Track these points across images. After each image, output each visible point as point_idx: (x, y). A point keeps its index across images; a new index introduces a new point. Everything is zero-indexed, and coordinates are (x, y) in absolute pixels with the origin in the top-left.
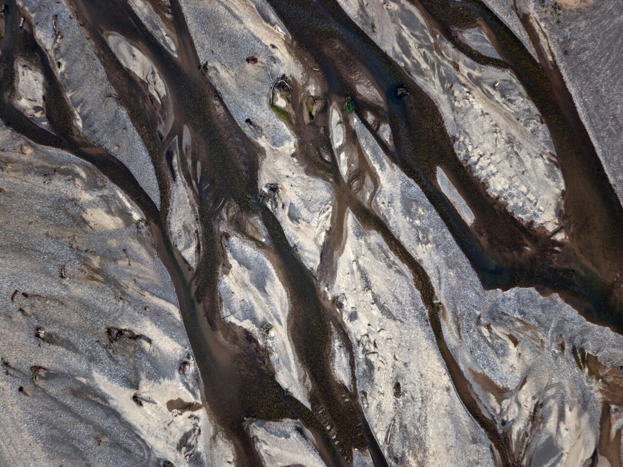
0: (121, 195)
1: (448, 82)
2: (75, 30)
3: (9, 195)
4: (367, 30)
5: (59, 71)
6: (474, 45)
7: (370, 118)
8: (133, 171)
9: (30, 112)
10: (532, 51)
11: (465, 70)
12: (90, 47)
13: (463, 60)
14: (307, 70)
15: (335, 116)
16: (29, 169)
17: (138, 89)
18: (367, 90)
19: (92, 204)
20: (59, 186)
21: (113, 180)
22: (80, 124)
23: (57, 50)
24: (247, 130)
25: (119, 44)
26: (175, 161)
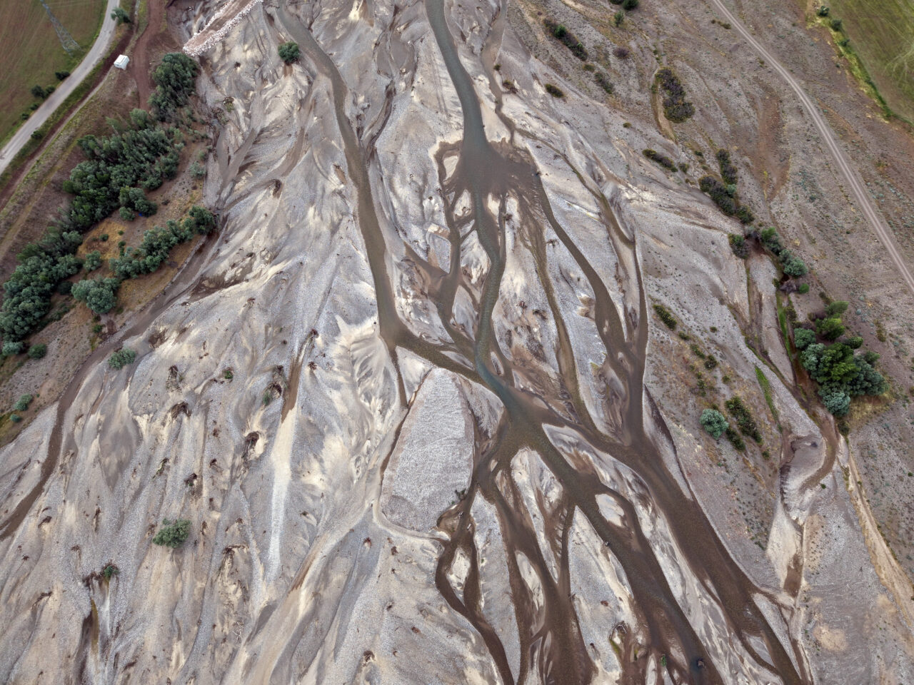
0: (493, 664)
1: (735, 670)
2: (499, 542)
3: (423, 636)
4: (685, 611)
5: (481, 565)
6: (757, 649)
7: (676, 675)
8: (507, 651)
9: (454, 585)
10: (797, 669)
11: (748, 666)
12: (505, 556)
13: (747, 657)
14: (640, 624)
15: (652, 664)
16: (441, 623)
17: (526, 595)
18: (677, 654)
19: (473, 664)
20: (456, 642)
21: (492, 652)
22: (482, 604)
23: (484, 551)
24: (590, 651)
25: (522, 560)
26: (536, 654)
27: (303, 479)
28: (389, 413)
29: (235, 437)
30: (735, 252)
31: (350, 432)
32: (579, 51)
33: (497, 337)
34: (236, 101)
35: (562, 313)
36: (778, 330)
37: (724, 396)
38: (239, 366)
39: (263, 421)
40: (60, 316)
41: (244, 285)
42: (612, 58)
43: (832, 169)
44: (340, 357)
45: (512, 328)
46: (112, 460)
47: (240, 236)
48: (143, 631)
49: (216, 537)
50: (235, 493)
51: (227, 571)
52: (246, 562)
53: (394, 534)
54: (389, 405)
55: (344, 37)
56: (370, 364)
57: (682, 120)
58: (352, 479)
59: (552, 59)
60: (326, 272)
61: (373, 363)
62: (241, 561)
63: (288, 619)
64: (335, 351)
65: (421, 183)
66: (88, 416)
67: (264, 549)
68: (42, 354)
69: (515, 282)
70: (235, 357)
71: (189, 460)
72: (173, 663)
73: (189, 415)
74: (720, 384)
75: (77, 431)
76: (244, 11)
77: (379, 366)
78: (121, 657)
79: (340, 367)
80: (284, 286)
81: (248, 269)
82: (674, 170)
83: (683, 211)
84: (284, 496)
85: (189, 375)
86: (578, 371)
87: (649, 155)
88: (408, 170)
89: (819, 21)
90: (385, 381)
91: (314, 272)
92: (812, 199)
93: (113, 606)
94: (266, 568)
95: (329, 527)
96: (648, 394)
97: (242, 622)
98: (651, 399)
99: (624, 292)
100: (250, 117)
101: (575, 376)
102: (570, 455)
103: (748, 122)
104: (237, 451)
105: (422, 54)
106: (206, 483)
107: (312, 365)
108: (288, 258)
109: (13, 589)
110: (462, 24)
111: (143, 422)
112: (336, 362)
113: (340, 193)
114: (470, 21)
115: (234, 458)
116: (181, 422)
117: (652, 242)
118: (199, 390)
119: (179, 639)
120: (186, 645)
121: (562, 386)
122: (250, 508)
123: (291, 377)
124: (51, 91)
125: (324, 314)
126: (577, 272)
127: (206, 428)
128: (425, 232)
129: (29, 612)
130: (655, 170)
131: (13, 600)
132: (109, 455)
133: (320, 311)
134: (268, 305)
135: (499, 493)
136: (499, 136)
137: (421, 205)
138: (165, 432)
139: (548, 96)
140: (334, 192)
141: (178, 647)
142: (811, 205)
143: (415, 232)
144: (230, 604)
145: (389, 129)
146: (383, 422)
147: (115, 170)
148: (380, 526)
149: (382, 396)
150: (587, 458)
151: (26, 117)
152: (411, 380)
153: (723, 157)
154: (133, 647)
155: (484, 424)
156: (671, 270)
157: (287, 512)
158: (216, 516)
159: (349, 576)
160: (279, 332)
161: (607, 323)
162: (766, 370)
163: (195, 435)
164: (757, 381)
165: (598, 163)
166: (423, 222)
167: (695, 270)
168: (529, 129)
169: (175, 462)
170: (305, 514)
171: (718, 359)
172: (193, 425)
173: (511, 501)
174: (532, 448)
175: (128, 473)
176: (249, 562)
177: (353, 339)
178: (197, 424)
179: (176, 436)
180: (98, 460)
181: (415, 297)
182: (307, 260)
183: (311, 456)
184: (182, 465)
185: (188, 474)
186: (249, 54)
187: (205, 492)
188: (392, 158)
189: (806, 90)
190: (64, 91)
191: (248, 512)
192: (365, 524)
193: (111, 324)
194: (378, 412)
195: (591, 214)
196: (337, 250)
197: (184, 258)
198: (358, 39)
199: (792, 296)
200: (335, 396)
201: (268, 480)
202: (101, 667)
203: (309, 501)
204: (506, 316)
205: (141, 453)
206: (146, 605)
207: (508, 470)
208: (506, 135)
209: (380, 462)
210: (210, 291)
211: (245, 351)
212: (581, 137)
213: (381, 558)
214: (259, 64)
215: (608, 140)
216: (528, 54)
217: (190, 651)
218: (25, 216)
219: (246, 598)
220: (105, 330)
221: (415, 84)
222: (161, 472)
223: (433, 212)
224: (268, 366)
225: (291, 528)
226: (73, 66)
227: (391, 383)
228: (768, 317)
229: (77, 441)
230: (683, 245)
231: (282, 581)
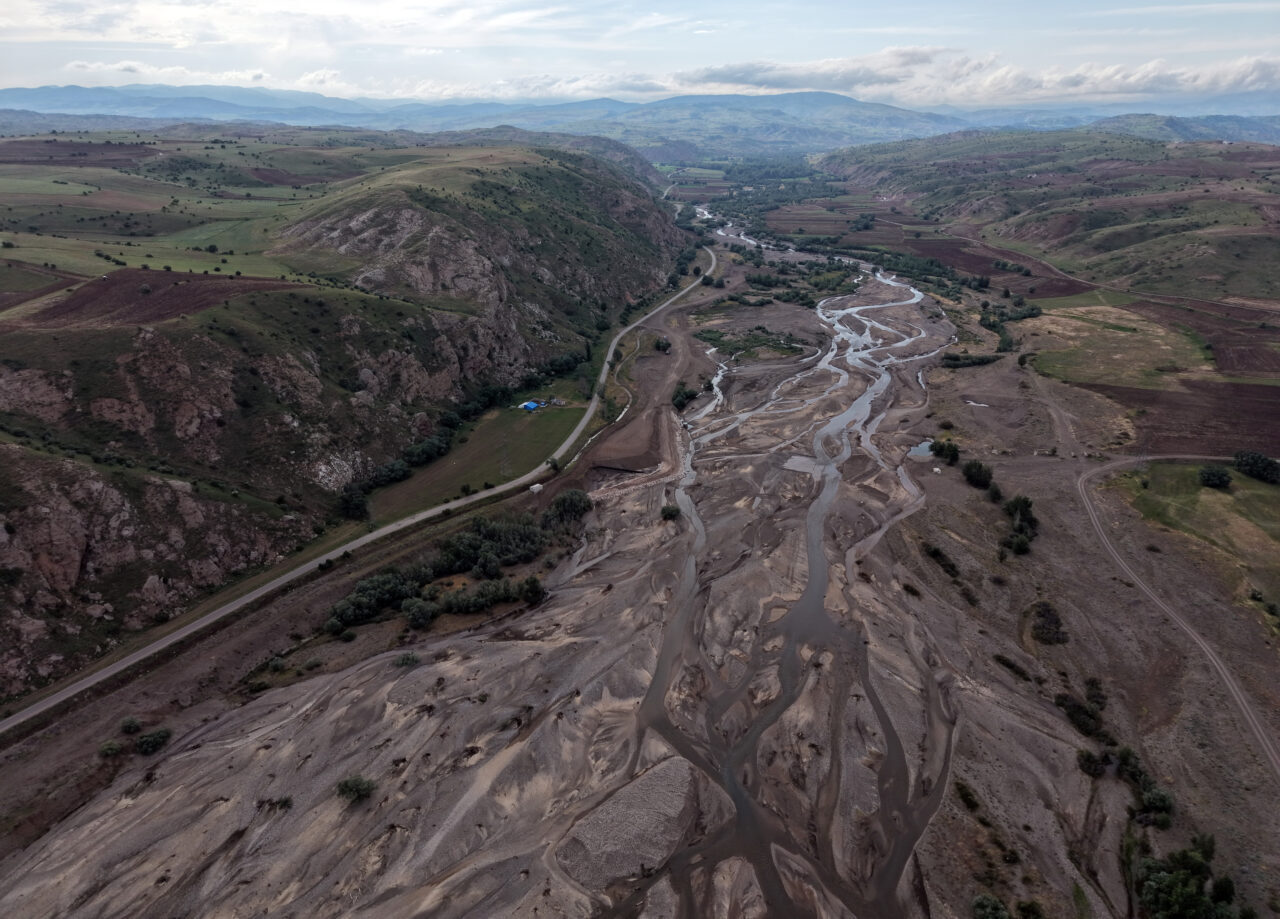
27: (497, 798)
28: (611, 776)
29: (460, 744)
30: (1082, 767)
31: (563, 778)
32: (951, 569)
33: (759, 753)
34: (608, 531)
35: (842, 756)
36: (1120, 858)
37: (1019, 895)
38: (496, 694)
39: (490, 741)
40: (381, 620)
41: (539, 643)
42: (985, 582)
43: (1238, 725)
44: (590, 718)
45: (779, 750)
46: (346, 725)
47: (557, 611)
48: (275, 861)
49: (390, 812)
50: (431, 787)
51: (380, 843)
52: (401, 842)
53: (555, 877)
54: (613, 770)
55: (723, 515)
56: (614, 732)
57: (1050, 643)
58: (542, 815)
59: (919, 568)
60: (616, 653)
61: (618, 732)
62: (397, 840)
63: (405, 909)
64: (589, 711)
65: (740, 618)
66: (353, 689)
67: (424, 838)
68: (350, 639)
69: (801, 715)
70: (498, 688)
71: (409, 747)
72: (280, 898)
73: (430, 716)
74: (1017, 882)
75: (337, 696)
76: (649, 484)
77: (622, 736)
78: (243, 872)
79: (585, 726)
80: (572, 653)
81: (550, 634)
82: (1028, 679)
83: (1025, 715)
84: (470, 804)
85: (451, 689)
86: (837, 810)
87: (1001, 660)
88: (733, 606)
89: (1251, 603)
90: (621, 750)
91: (603, 651)
92: (1202, 746)
93: (267, 831)
94: (417, 854)
95: (495, 846)
96: (916, 860)
97: (365, 890)
98: (917, 865)
99: (923, 760)
100: (614, 542)
101: (832, 814)
102: (792, 885)
103: (1134, 664)
104: (453, 755)
105: (788, 539)
106: (410, 769)
107: (560, 715)
108: (588, 636)
109: (202, 786)
110: (838, 529)
111: (390, 708)
112: (583, 720)
113: (661, 606)
114: (847, 528)
115: (447, 759)
116: (420, 718)
117: (975, 729)
118: (451, 701)
119: (300, 881)
120: (302, 888)
121: (812, 817)
122: (434, 803)
123: (536, 719)
124: (475, 492)
125: (594, 683)
126: (874, 727)
127: (438, 730)
128: (725, 652)
129: (202, 806)
130: (1004, 674)
131: (198, 793)
132: (348, 720)
133: (592, 679)
134: (549, 661)
135: (690, 886)
136: (837, 607)
137: (733, 634)
138: (402, 721)
139: (904, 593)
140: (655, 604)
141: (294, 887)
142: (1200, 752)
143: (717, 650)
144: (364, 871)
145: (732, 577)
146: (600, 781)
147: (487, 543)
148: (546, 865)
149: (611, 761)
150: (811, 893)
151: (447, 501)
152: (648, 757)
153: (1092, 683)
154: (259, 869)
155: (706, 820)
156: (990, 758)
157: (464, 818)
158: (401, 796)
159: (489, 896)
160: (546, 684)
161: (891, 781)
162: (1089, 891)
163: (426, 731)
164: (1072, 898)
165: (937, 652)
166: (727, 645)
167: (1021, 767)
168: (871, 610)
169: (396, 744)
170: (480, 826)
171: (1023, 857)
172: (430, 724)
173: (699, 899)
174: (750, 860)
175: (353, 738)
176: (404, 844)
177: (609, 708)
178: (432, 724)
179: (410, 727)
180: (337, 721)
181: (689, 695)
182: (604, 642)
183: (516, 783)
184: (399, 748)
185: (402, 756)
186: (637, 508)
187: (404, 776)
188: (722, 595)
189: (1220, 654)
190: (484, 494)
191: (429, 804)
192: (532, 857)
193: (415, 637)
194: (599, 771)
195: (911, 688)
196: (635, 642)
197: (500, 611)
198: (735, 519)
199: (1150, 830)
200: (567, 745)
201: (465, 787)
202: (221, 874)
203: (491, 817)
204: (777, 739)
205: (373, 728)
206: (293, 841)
207: (711, 870)
208: (845, 608)
209: (577, 812)
210: (507, 639)
211: (509, 686)
212: (926, 629)
213: (530, 893)
214: (642, 515)
215: (957, 638)
216: (895, 561)
217: (301, 896)
218: (403, 553)
219: (380, 873)
220: (407, 640)
221: (772, 555)
222: (380, 746)
223: (742, 641)
224: (520, 704)
225: (462, 831)
226: (500, 483)
227: (627, 753)
228: (1109, 840)
229: (331, 702)
230: (1014, 743)
231: (422, 873)
